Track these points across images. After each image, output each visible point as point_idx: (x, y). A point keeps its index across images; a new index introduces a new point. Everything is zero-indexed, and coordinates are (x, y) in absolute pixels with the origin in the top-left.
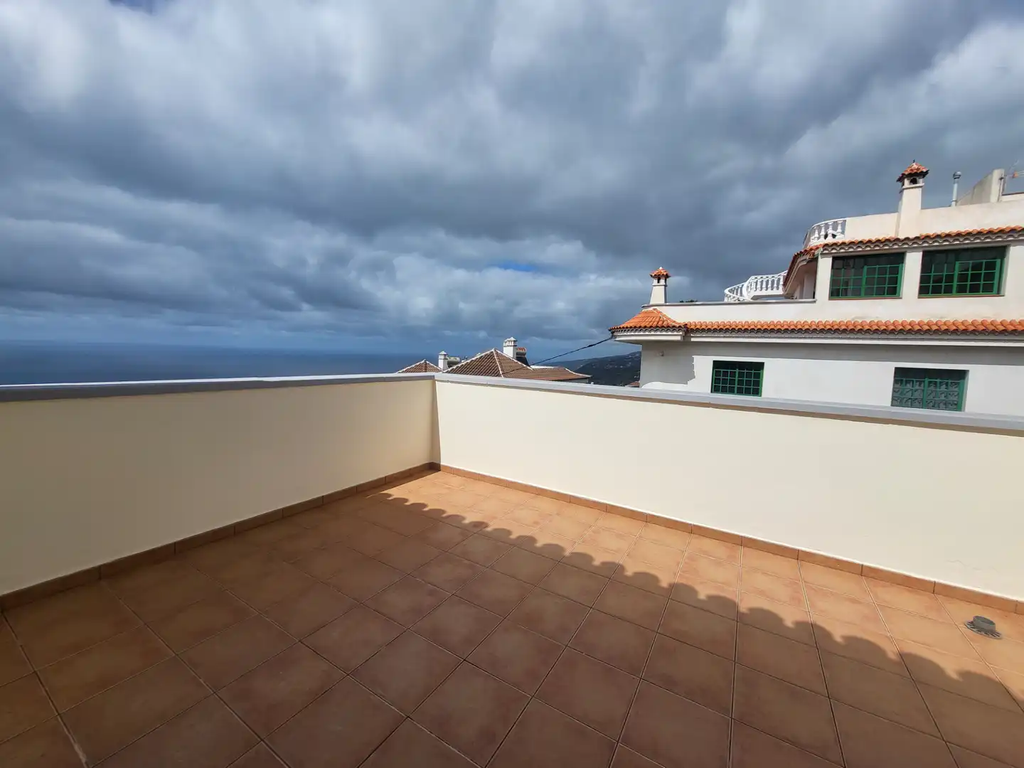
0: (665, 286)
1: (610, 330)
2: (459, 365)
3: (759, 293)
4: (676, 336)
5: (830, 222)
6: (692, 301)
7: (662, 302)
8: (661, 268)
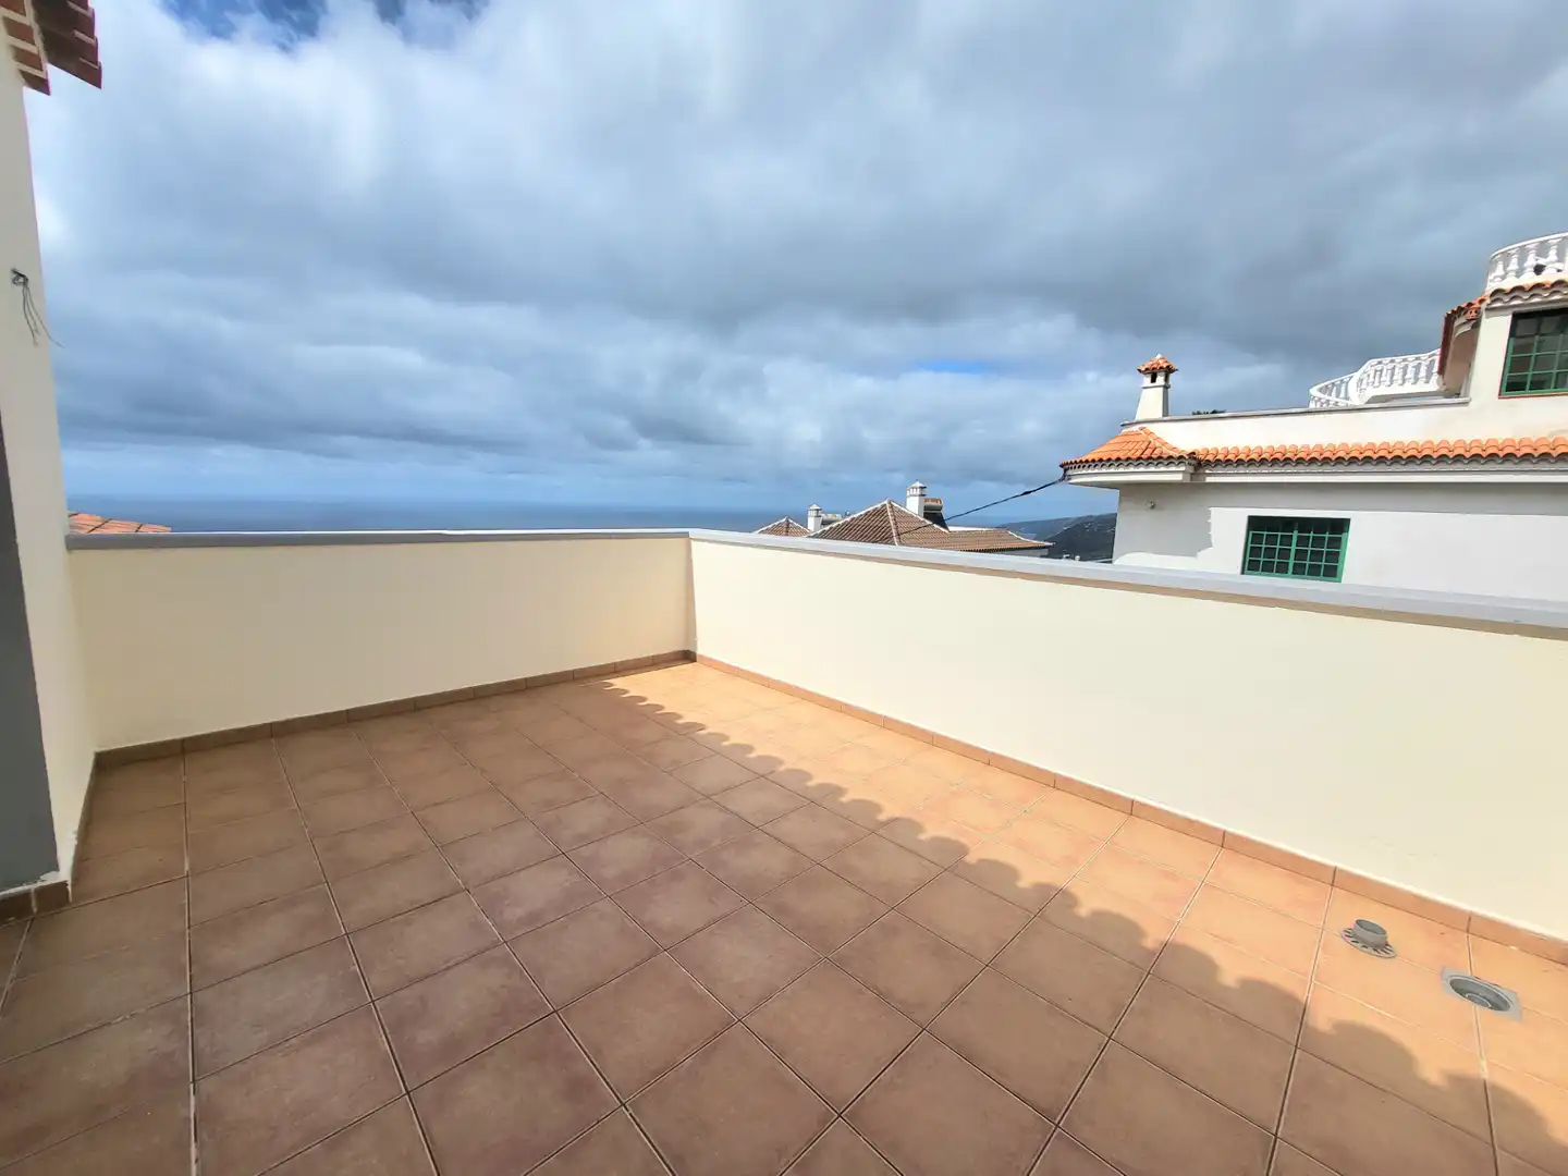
0: (1166, 387)
1: (1062, 466)
2: (834, 525)
3: (1383, 391)
4: (1175, 475)
5: (1532, 244)
6: (1214, 412)
7: (1159, 415)
8: (1159, 356)
